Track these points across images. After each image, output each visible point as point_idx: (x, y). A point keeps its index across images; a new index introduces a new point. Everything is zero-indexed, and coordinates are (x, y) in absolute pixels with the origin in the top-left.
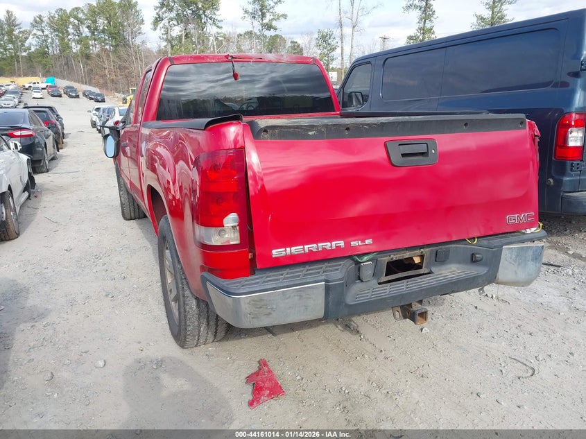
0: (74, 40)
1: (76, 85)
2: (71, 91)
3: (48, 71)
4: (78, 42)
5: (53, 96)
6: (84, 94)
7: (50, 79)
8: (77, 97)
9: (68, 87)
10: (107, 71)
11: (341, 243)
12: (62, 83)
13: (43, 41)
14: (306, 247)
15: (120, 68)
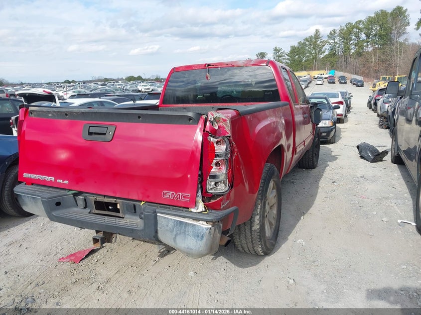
0: (353, 44)
1: (347, 75)
2: (342, 79)
3: (333, 66)
4: (356, 45)
5: (329, 83)
6: (351, 82)
7: (332, 71)
8: (345, 83)
9: (341, 77)
10: (372, 64)
11: (53, 179)
12: (339, 74)
13: (333, 46)
14: (37, 176)
15: (383, 61)
